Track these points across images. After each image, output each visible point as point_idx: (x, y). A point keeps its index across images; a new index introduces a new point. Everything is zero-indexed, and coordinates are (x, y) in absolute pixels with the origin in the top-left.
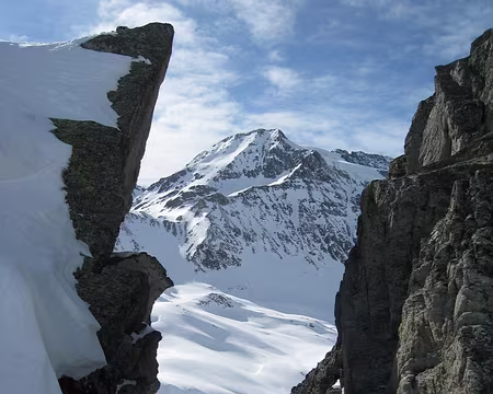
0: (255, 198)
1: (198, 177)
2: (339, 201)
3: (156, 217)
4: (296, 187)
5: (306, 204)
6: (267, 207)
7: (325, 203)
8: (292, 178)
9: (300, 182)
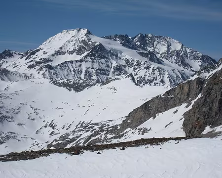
0: (66, 66)
1: (45, 53)
2: (107, 68)
3: (21, 73)
4: (86, 61)
5: (89, 70)
6: (70, 71)
7: (99, 69)
8: (86, 57)
9: (89, 59)
